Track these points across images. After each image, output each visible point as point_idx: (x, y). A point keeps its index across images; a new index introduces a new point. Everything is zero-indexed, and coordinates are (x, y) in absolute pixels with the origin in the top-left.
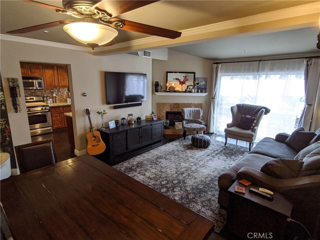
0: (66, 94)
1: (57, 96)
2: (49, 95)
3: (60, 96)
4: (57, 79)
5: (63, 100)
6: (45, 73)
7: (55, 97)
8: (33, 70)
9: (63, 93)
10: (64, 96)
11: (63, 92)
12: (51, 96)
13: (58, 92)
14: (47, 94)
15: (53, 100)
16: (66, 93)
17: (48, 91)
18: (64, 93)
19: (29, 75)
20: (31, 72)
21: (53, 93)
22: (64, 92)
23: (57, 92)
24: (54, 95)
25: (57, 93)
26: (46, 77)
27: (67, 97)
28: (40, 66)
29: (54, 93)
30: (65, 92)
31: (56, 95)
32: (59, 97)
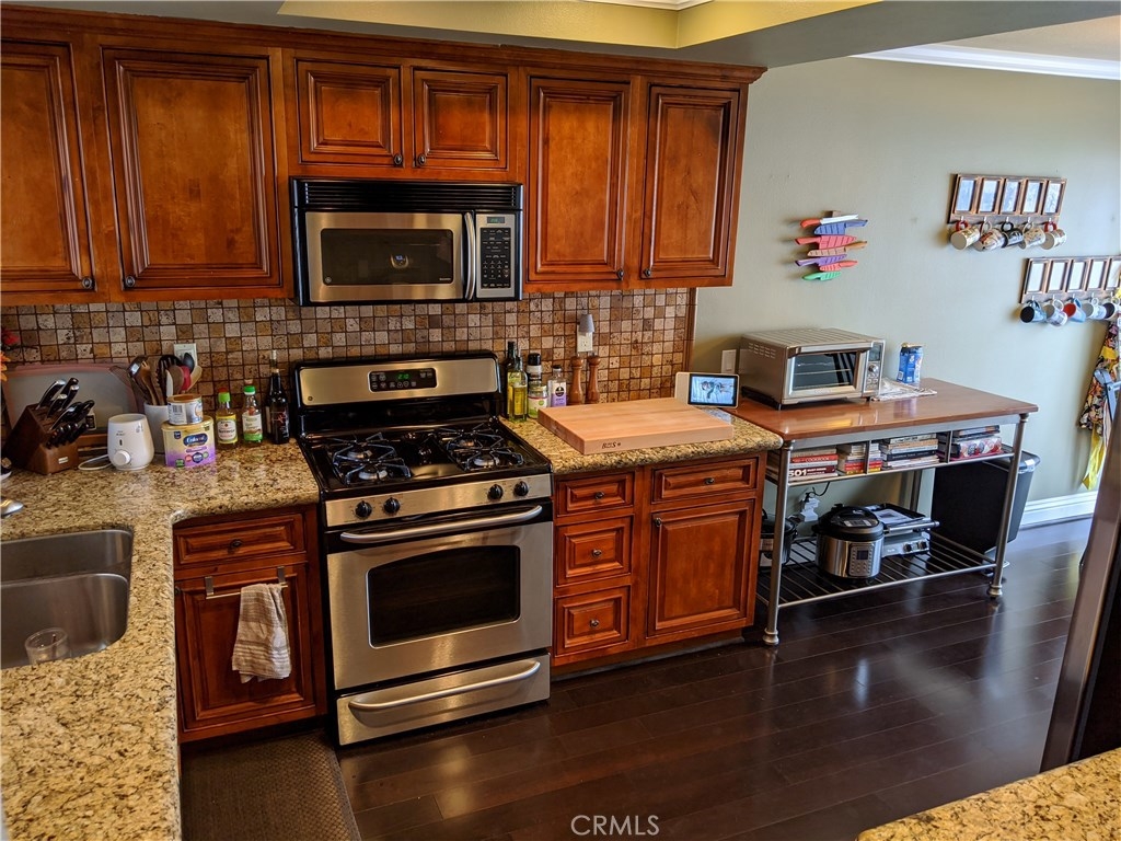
0: (670, 335)
1: (603, 351)
2: (548, 343)
3: (626, 351)
4: (632, 204)
5: (646, 382)
6: (546, 142)
7: (592, 360)
8: (456, 121)
9: (647, 325)
10: (657, 348)
11: (649, 313)
12: (559, 353)
13: (618, 313)
14: (535, 331)
15: (571, 385)
16: (670, 324)
17: (547, 305)
18: (658, 324)
19: (419, 164)
20: (438, 134)
21: (578, 323)
22: (660, 314)
23: (605, 314)
24: (585, 343)
25: (605, 329)
26: (552, 187)
27: (679, 358)
28: (518, 81)
29: (584, 330)
30: (670, 312)
31: (600, 339)
32: (615, 362)
